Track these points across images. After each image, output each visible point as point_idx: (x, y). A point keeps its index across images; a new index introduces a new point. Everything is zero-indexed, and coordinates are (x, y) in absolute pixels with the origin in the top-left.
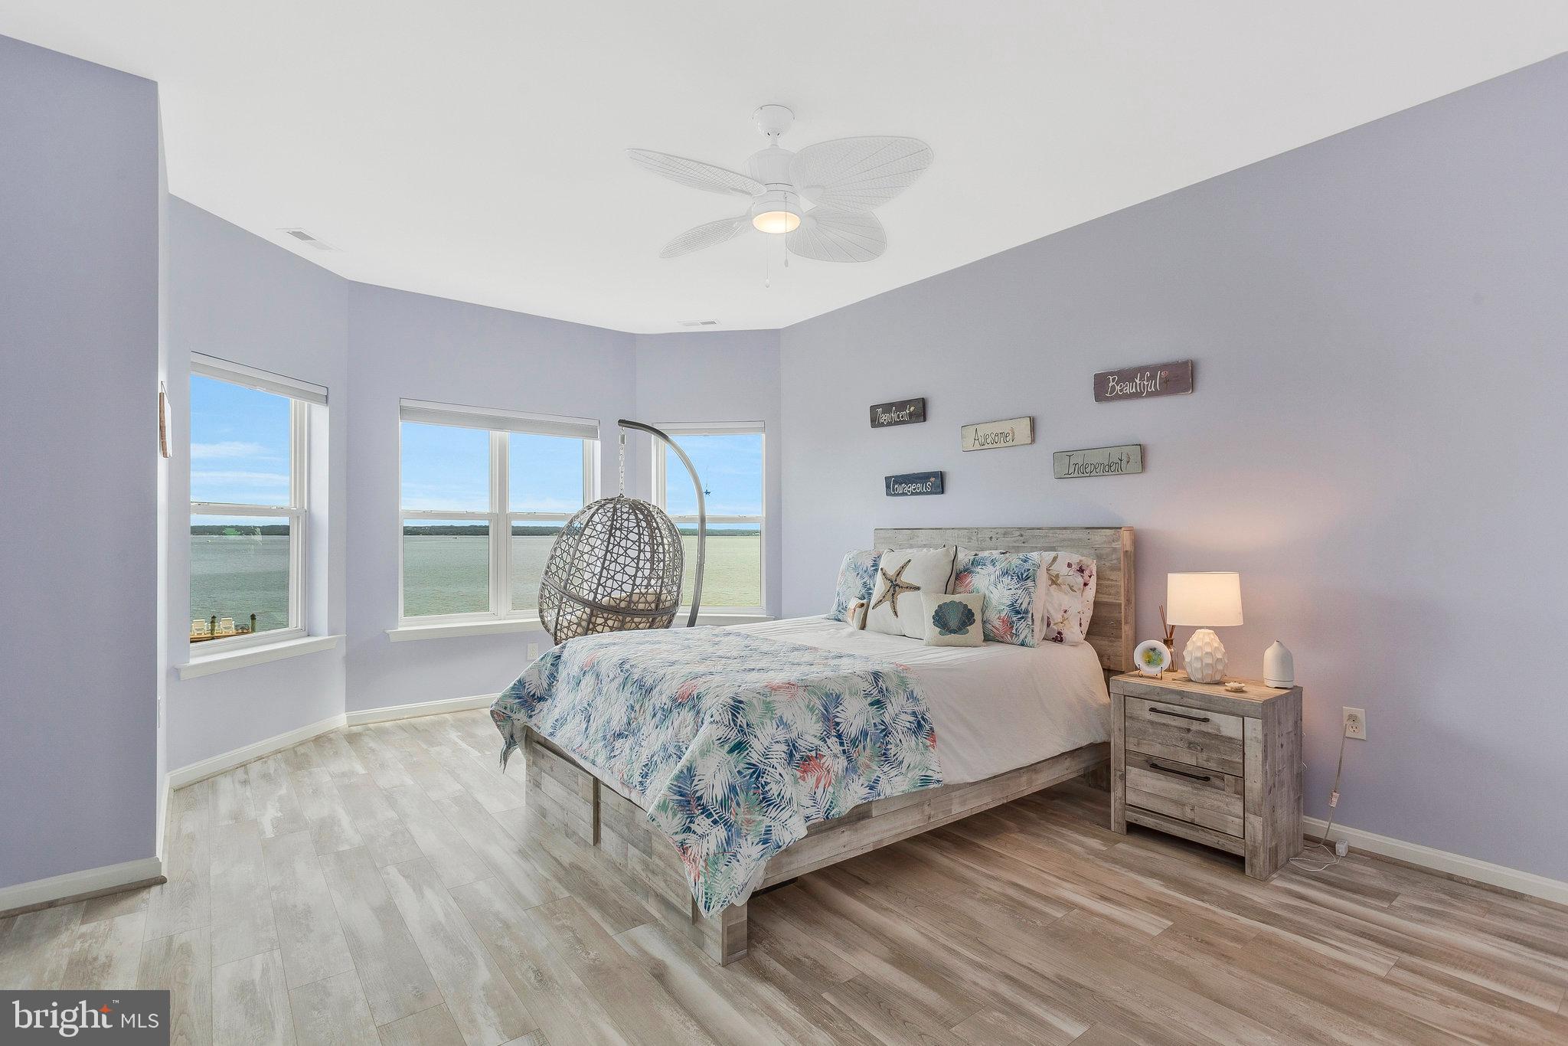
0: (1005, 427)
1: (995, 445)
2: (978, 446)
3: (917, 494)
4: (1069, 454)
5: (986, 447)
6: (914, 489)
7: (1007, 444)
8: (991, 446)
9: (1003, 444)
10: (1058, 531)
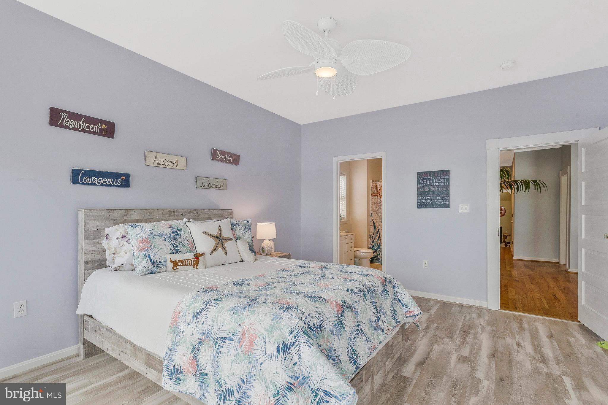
0: (174, 159)
1: (167, 166)
2: (156, 164)
3: (107, 185)
4: (203, 178)
5: (161, 166)
6: (104, 182)
7: (173, 167)
8: (164, 166)
9: (171, 167)
10: (213, 211)
